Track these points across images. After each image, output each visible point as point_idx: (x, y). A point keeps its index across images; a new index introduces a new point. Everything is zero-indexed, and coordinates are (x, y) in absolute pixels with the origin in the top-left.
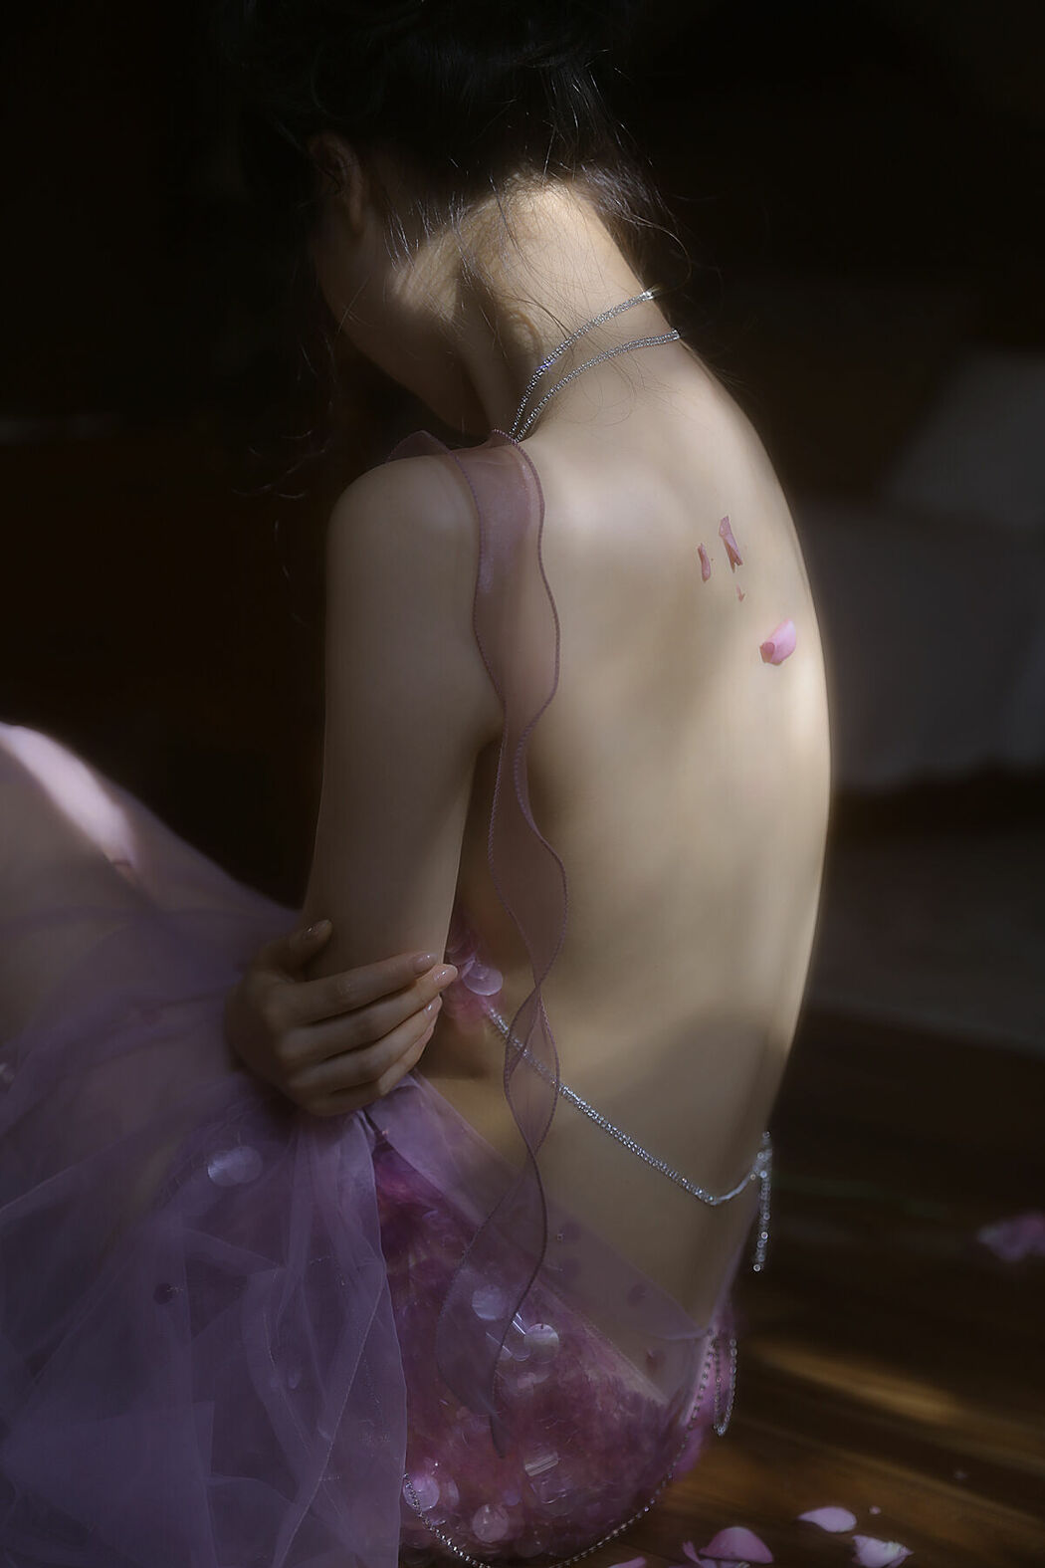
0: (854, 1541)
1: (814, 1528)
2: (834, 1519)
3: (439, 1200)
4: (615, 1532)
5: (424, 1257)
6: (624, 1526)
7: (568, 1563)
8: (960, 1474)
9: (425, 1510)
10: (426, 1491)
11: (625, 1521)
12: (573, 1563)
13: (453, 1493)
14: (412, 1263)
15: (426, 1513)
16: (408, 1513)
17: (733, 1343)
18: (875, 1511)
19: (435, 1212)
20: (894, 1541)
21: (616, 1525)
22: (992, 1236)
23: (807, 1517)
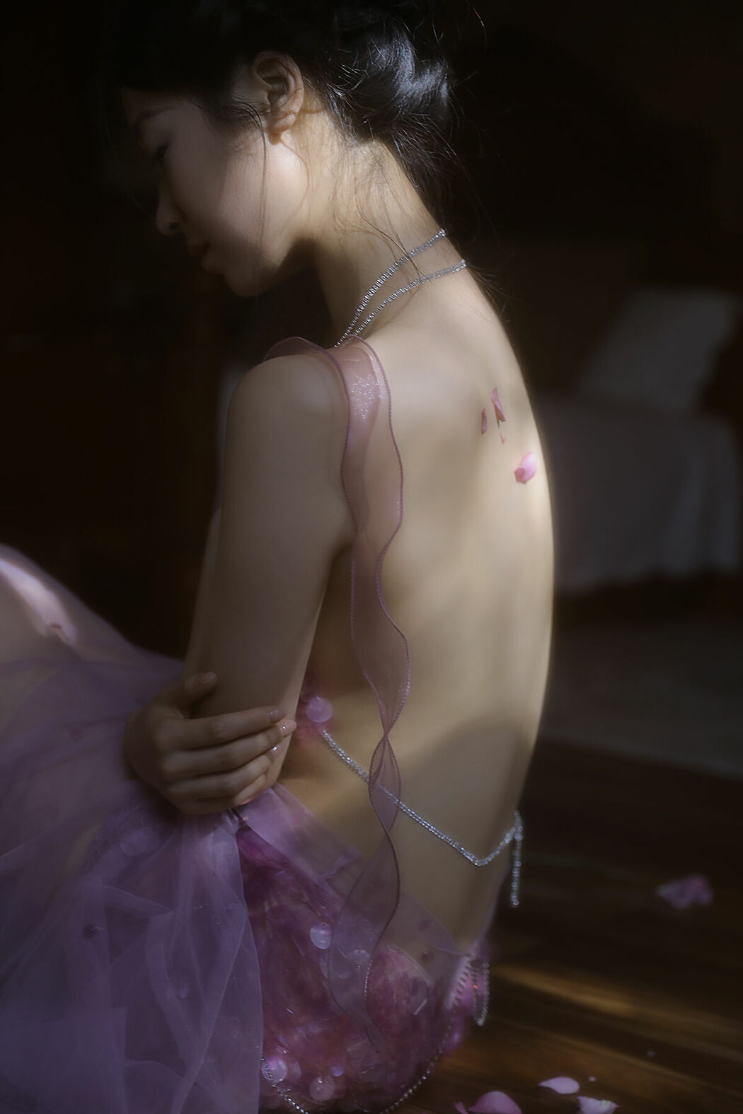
0: (578, 1100)
1: (550, 1091)
2: (564, 1086)
3: (285, 863)
4: (406, 1095)
5: (275, 904)
6: (410, 1091)
7: (387, 1111)
8: (651, 1053)
9: (276, 1081)
10: (278, 1068)
11: (411, 1088)
12: (390, 1111)
13: (297, 1070)
14: (267, 908)
15: (278, 1084)
16: (265, 1083)
17: (486, 965)
18: (592, 1079)
19: (282, 872)
20: (606, 1099)
21: (406, 1090)
22: (667, 891)
23: (545, 1084)
